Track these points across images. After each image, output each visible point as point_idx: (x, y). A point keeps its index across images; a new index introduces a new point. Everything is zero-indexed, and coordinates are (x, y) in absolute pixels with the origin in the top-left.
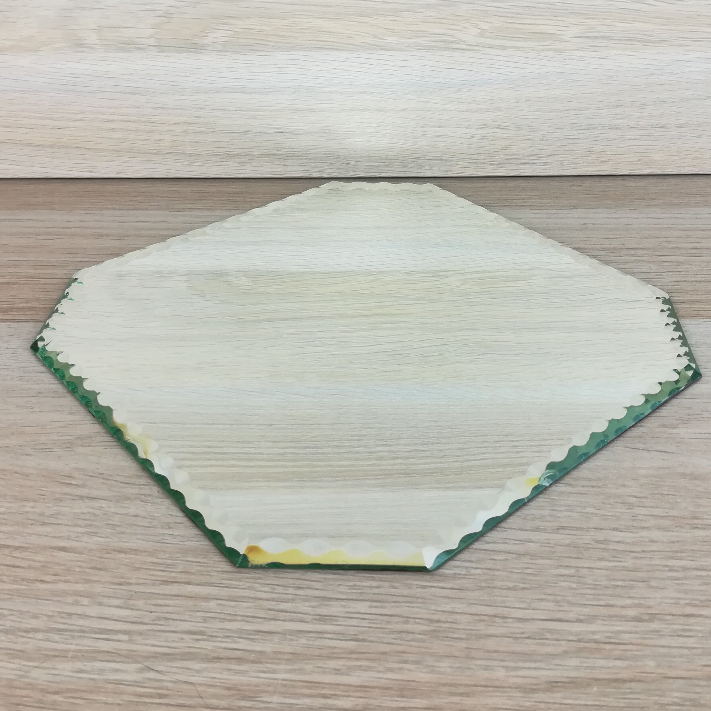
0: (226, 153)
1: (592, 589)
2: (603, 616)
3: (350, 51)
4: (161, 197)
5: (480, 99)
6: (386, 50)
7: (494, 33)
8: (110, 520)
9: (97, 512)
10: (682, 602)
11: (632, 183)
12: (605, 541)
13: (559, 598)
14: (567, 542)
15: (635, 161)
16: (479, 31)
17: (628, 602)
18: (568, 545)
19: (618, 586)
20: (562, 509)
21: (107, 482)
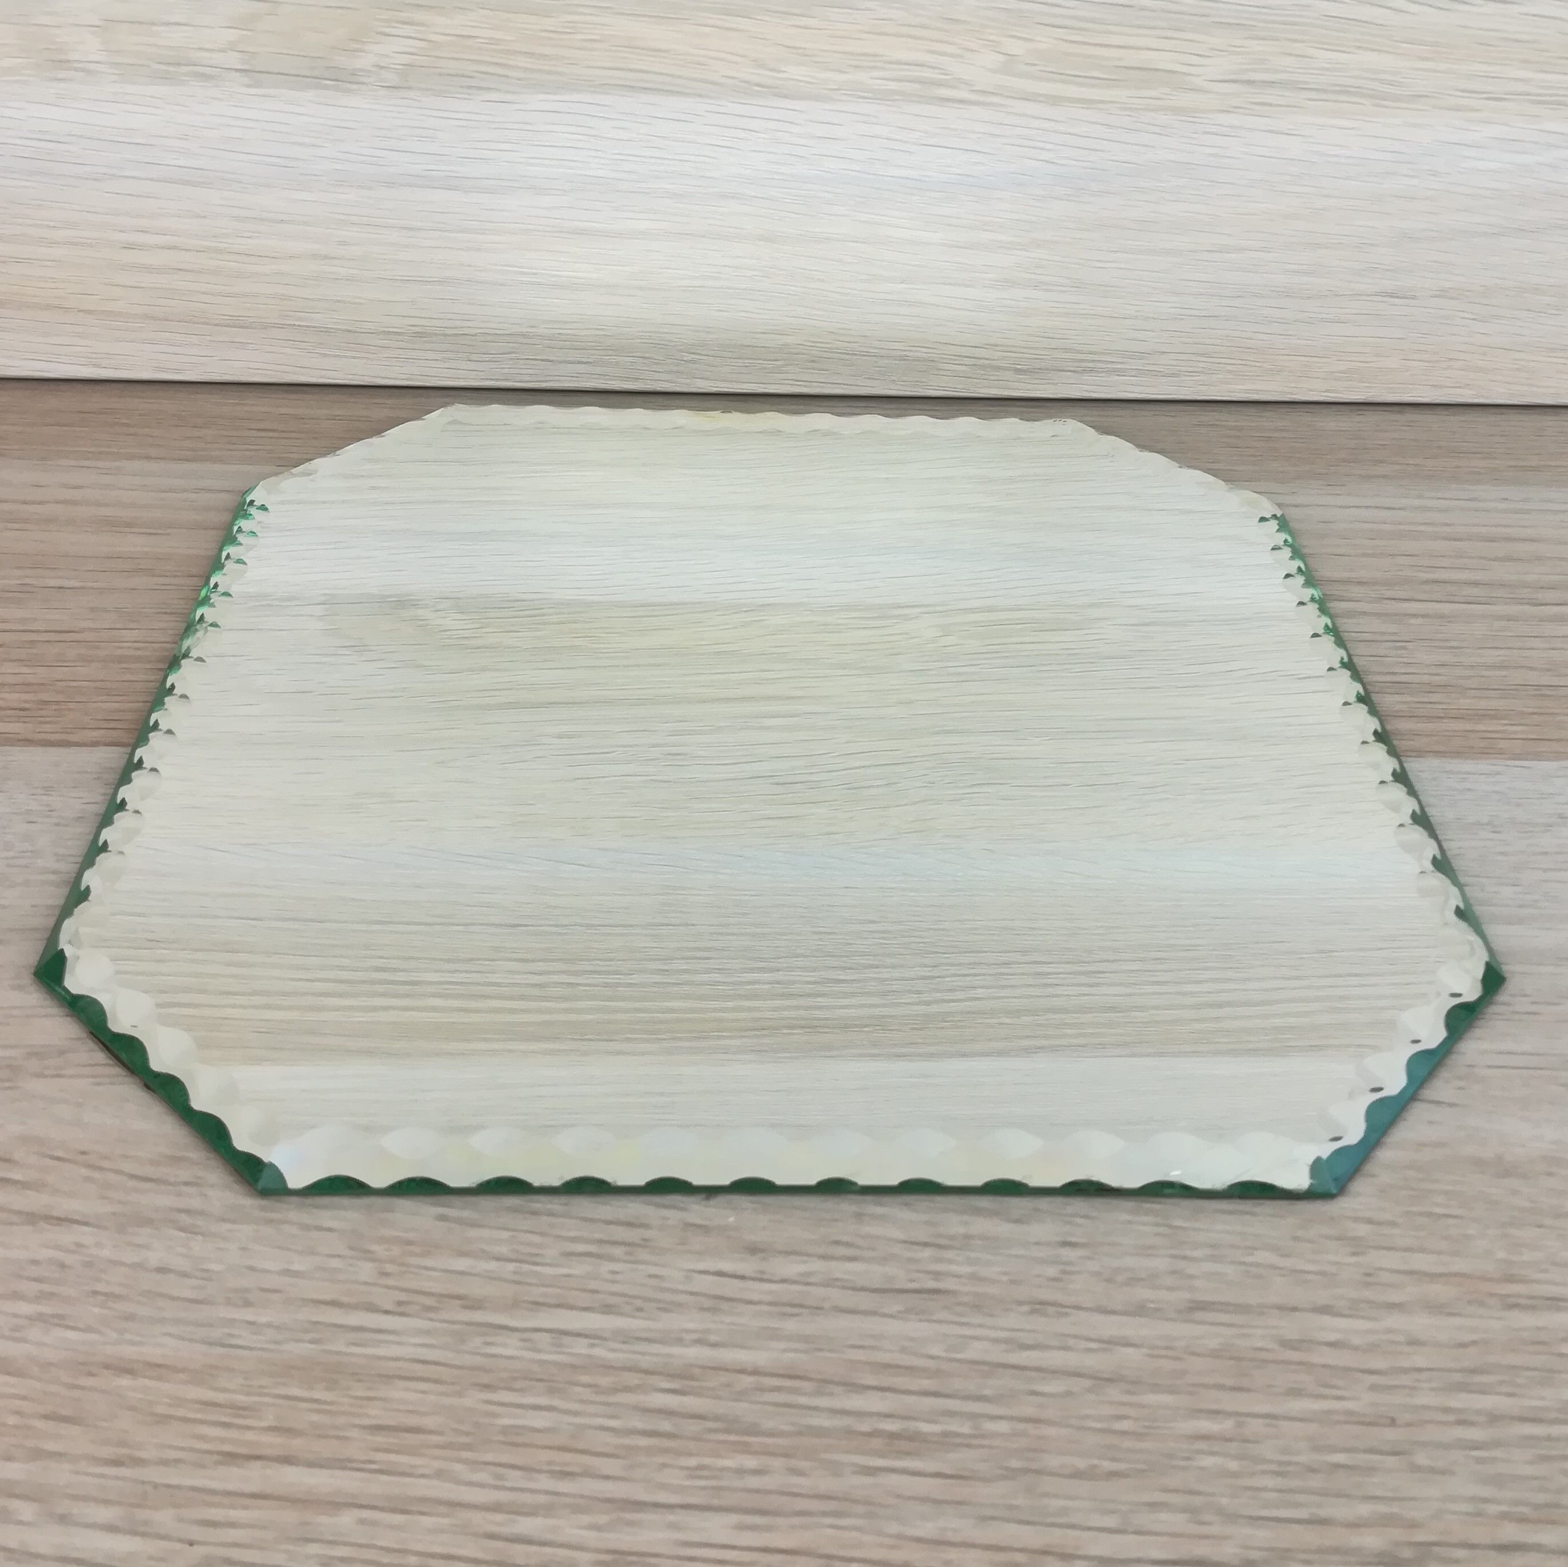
0: (412, 328)
1: (1278, 1474)
2: (1304, 1551)
3: (700, 96)
4: (259, 430)
5: (997, 220)
6: (786, 97)
7: (1035, 65)
8: (98, 1280)
9: (69, 1259)
10: (1492, 1509)
11: (1330, 423)
12: (1302, 1341)
13: (1197, 1501)
14: (1213, 1343)
15: (1339, 372)
16: (1002, 58)
17: (1364, 1510)
18: (1215, 1354)
19: (1338, 1466)
20: (1197, 1253)
21: (96, 1175)
